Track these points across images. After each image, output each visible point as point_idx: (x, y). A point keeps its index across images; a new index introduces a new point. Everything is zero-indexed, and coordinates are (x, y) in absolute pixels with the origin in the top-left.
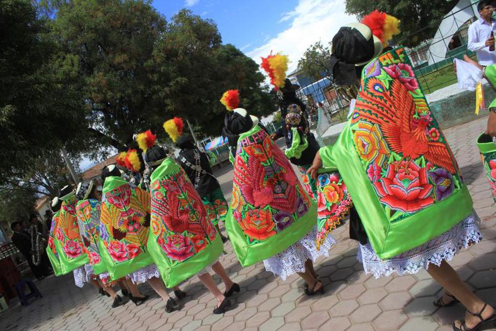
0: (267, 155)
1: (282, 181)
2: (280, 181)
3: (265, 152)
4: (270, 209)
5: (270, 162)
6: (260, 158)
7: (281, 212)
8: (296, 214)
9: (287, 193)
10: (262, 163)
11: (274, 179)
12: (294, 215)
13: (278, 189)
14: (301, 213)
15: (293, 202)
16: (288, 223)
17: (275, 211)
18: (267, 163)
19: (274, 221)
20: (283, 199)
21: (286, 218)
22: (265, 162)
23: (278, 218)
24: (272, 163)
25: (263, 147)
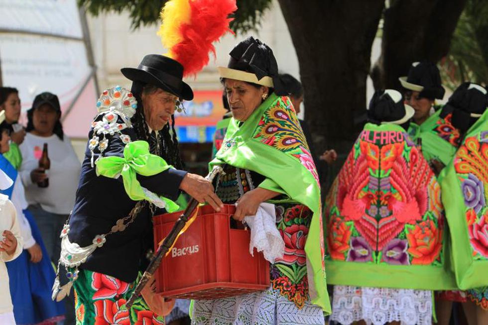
0: (380, 164)
1: (383, 205)
2: (382, 203)
3: (380, 160)
4: (352, 228)
5: (379, 173)
6: (371, 162)
7: (362, 239)
8: (380, 254)
9: (382, 223)
10: (370, 170)
11: (375, 197)
12: (377, 254)
13: (373, 211)
14: (390, 259)
15: (386, 239)
16: (364, 257)
17: (356, 233)
18: (375, 173)
19: (349, 244)
20: (372, 226)
21: (364, 250)
22: (374, 170)
23: (356, 243)
24: (381, 176)
25: (380, 152)
